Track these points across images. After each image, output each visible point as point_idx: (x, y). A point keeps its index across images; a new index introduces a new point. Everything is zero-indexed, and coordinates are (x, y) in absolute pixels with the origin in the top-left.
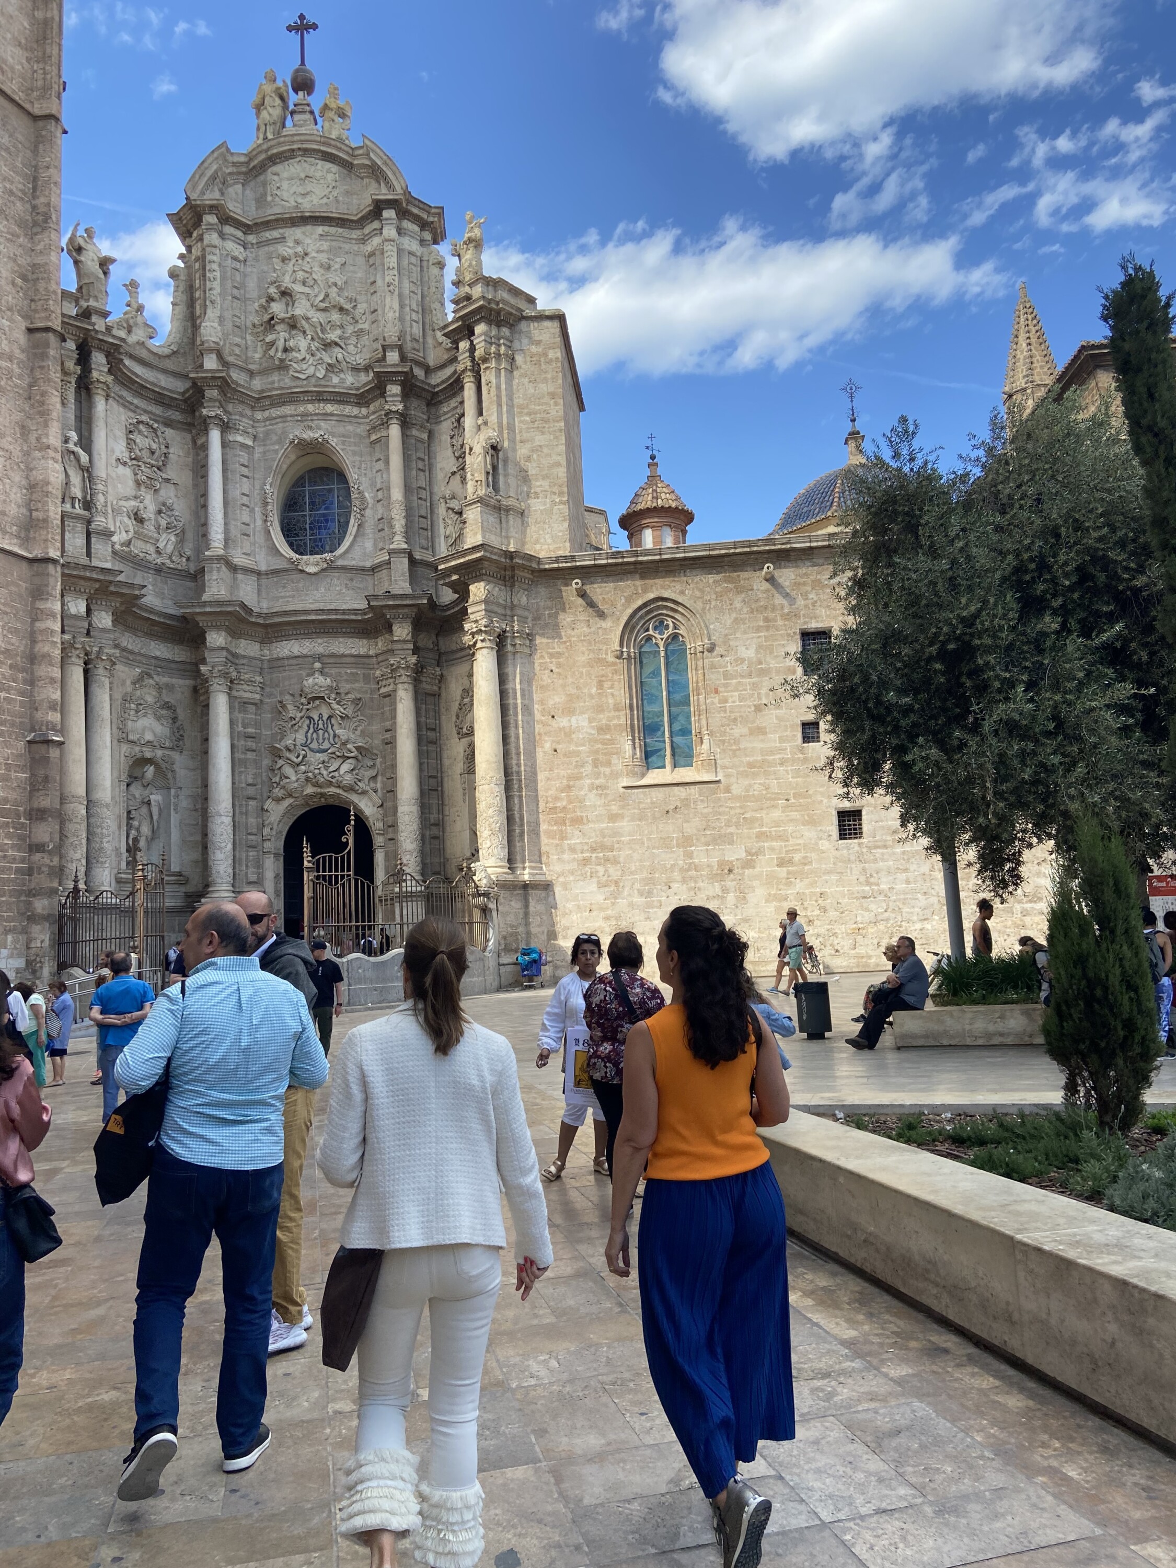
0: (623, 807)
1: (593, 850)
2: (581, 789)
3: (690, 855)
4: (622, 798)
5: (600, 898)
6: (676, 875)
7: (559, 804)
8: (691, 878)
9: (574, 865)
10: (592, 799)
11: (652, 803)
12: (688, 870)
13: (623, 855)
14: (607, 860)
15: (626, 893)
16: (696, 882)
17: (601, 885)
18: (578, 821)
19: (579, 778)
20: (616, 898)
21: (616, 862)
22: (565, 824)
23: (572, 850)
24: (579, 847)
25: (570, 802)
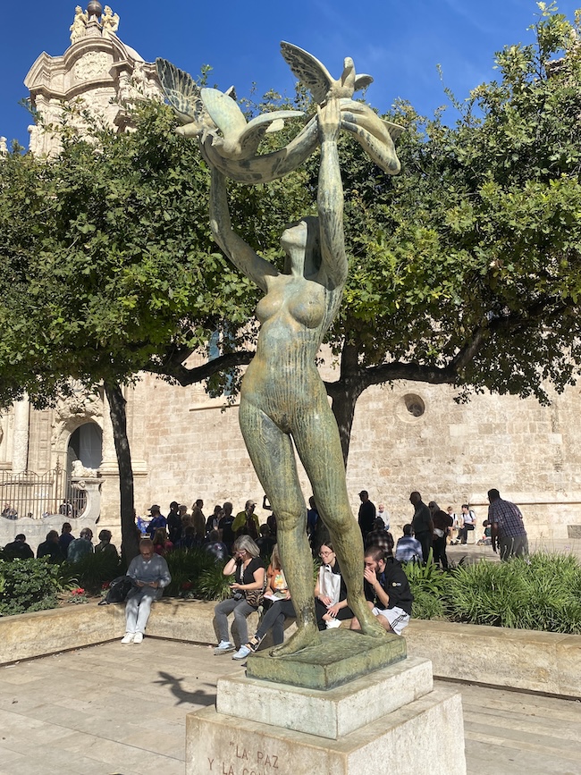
0: (190, 423)
1: (172, 451)
2: (168, 411)
3: (225, 455)
4: (190, 417)
5: (174, 483)
6: (217, 469)
7: (156, 422)
8: (225, 470)
9: (161, 462)
10: (174, 418)
11: (206, 420)
12: (224, 465)
13: (188, 454)
14: (179, 458)
15: (188, 480)
16: (228, 473)
17: (176, 475)
18: (165, 432)
19: (168, 404)
20: (182, 483)
21: (184, 459)
22: (158, 434)
23: (161, 451)
24: (165, 450)
25: (162, 420)
